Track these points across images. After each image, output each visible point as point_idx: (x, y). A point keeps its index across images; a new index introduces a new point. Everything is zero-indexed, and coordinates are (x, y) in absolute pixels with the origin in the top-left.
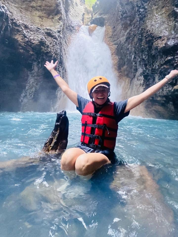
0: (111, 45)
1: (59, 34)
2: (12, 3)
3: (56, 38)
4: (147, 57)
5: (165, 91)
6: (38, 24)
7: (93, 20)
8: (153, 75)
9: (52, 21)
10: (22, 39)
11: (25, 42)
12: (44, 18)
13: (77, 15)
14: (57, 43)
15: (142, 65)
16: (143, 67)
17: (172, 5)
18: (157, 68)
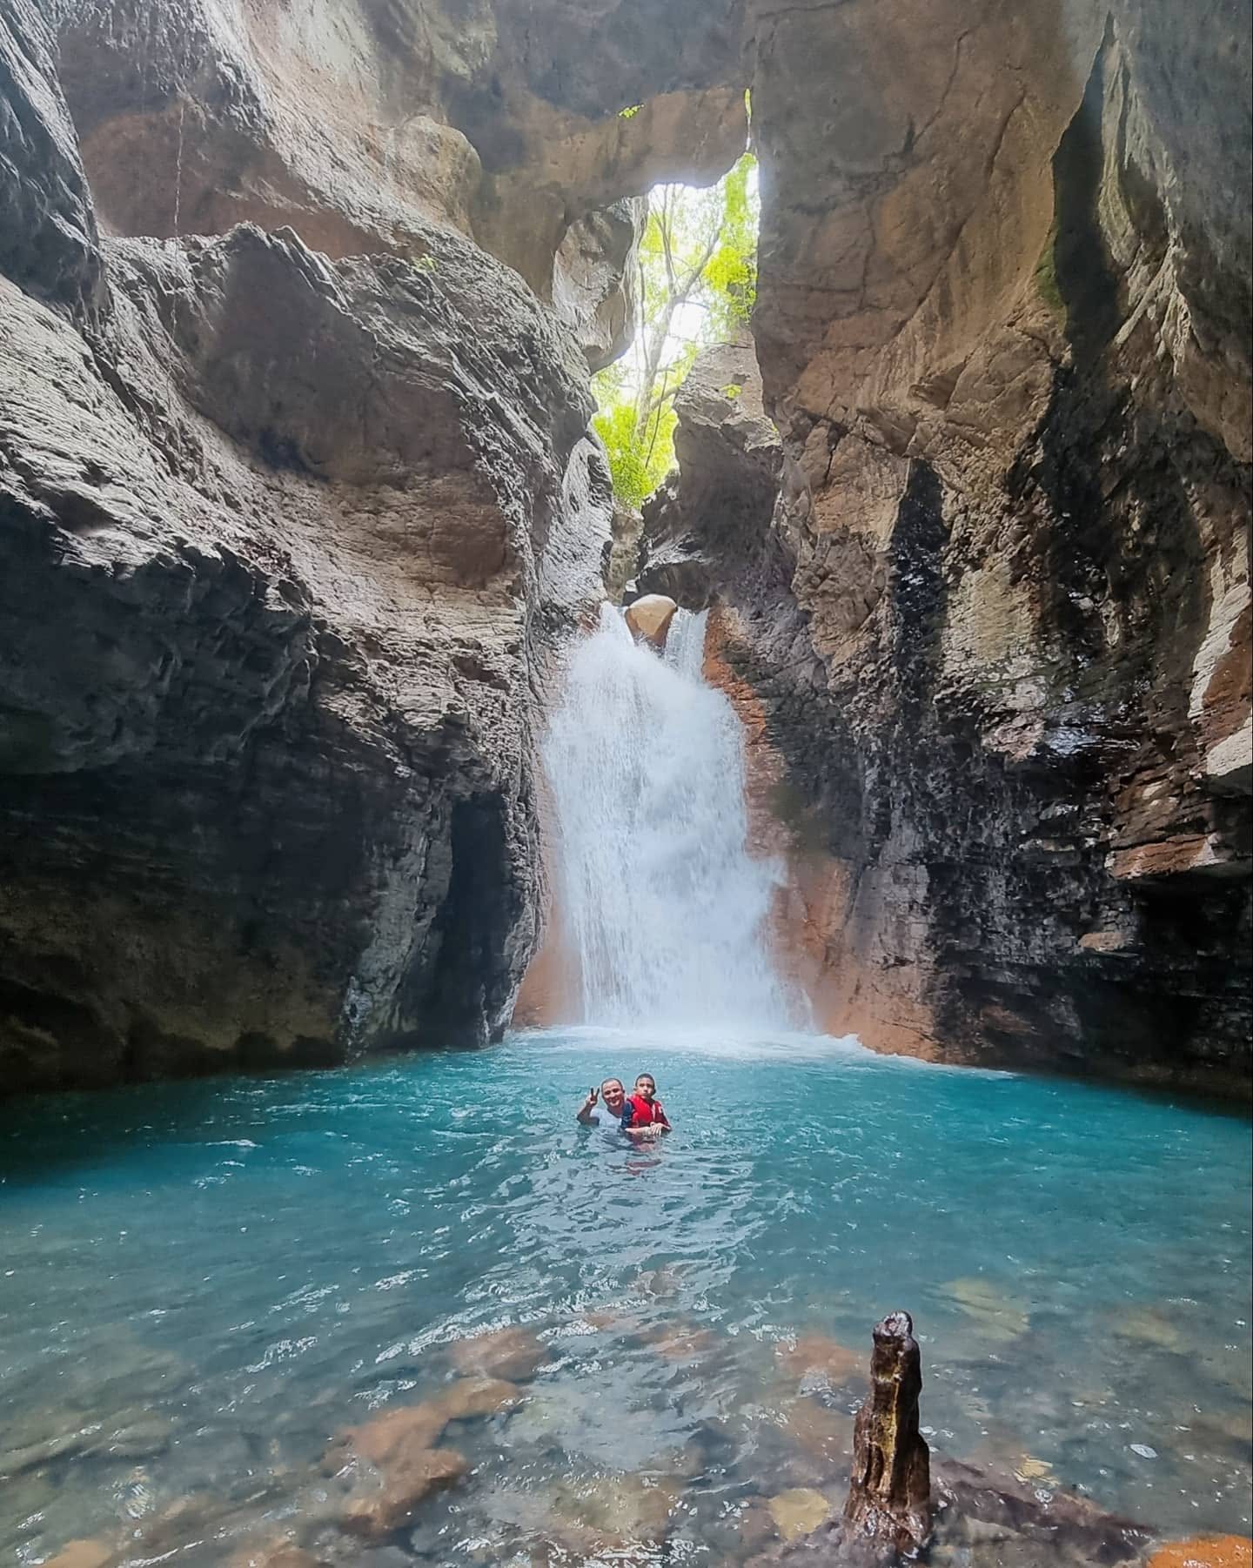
0: (747, 699)
1: (510, 659)
2: (294, 521)
3: (505, 687)
4: (945, 790)
5: (1040, 948)
6: (412, 614)
7: (649, 570)
8: (976, 867)
9: (478, 597)
10: (363, 712)
11: (377, 722)
12: (442, 587)
13: (578, 550)
14: (508, 707)
15: (921, 818)
16: (924, 827)
17: (1057, 577)
18: (999, 843)
